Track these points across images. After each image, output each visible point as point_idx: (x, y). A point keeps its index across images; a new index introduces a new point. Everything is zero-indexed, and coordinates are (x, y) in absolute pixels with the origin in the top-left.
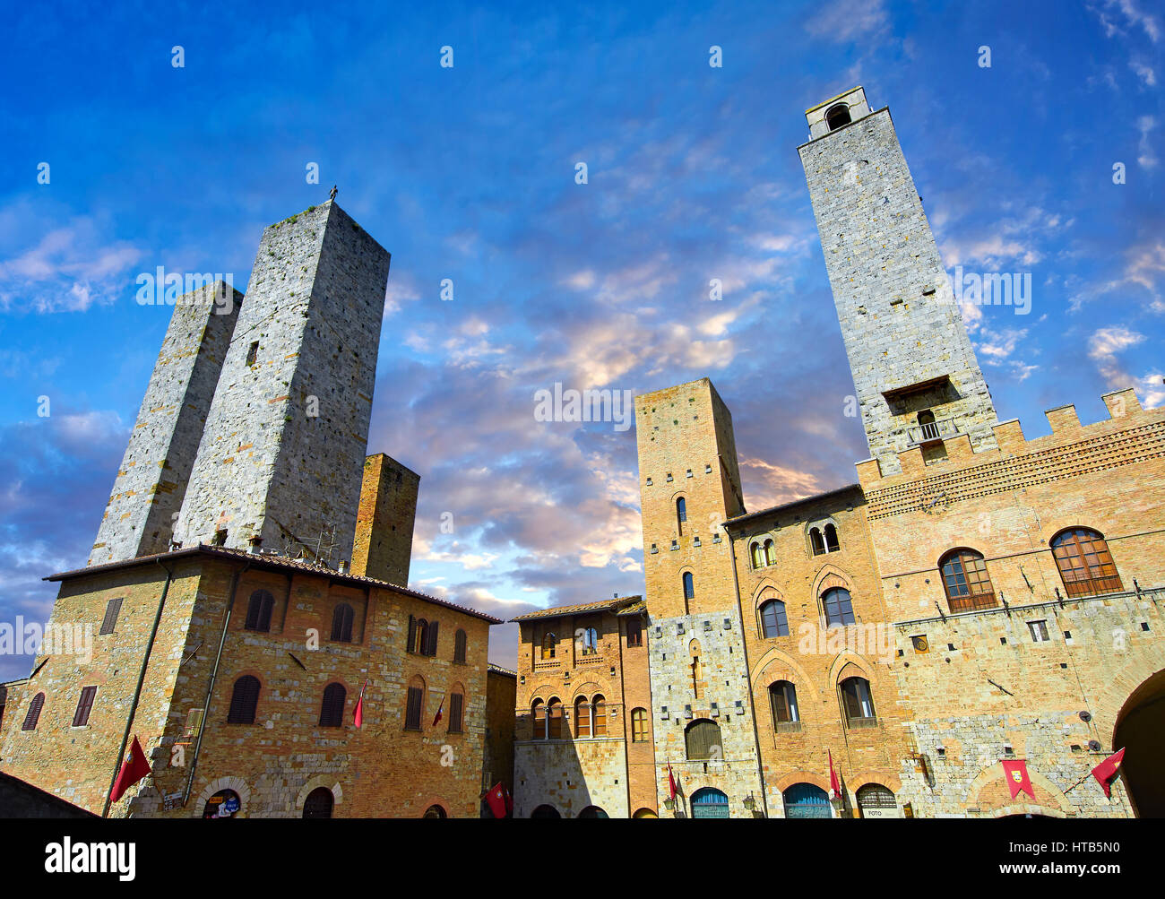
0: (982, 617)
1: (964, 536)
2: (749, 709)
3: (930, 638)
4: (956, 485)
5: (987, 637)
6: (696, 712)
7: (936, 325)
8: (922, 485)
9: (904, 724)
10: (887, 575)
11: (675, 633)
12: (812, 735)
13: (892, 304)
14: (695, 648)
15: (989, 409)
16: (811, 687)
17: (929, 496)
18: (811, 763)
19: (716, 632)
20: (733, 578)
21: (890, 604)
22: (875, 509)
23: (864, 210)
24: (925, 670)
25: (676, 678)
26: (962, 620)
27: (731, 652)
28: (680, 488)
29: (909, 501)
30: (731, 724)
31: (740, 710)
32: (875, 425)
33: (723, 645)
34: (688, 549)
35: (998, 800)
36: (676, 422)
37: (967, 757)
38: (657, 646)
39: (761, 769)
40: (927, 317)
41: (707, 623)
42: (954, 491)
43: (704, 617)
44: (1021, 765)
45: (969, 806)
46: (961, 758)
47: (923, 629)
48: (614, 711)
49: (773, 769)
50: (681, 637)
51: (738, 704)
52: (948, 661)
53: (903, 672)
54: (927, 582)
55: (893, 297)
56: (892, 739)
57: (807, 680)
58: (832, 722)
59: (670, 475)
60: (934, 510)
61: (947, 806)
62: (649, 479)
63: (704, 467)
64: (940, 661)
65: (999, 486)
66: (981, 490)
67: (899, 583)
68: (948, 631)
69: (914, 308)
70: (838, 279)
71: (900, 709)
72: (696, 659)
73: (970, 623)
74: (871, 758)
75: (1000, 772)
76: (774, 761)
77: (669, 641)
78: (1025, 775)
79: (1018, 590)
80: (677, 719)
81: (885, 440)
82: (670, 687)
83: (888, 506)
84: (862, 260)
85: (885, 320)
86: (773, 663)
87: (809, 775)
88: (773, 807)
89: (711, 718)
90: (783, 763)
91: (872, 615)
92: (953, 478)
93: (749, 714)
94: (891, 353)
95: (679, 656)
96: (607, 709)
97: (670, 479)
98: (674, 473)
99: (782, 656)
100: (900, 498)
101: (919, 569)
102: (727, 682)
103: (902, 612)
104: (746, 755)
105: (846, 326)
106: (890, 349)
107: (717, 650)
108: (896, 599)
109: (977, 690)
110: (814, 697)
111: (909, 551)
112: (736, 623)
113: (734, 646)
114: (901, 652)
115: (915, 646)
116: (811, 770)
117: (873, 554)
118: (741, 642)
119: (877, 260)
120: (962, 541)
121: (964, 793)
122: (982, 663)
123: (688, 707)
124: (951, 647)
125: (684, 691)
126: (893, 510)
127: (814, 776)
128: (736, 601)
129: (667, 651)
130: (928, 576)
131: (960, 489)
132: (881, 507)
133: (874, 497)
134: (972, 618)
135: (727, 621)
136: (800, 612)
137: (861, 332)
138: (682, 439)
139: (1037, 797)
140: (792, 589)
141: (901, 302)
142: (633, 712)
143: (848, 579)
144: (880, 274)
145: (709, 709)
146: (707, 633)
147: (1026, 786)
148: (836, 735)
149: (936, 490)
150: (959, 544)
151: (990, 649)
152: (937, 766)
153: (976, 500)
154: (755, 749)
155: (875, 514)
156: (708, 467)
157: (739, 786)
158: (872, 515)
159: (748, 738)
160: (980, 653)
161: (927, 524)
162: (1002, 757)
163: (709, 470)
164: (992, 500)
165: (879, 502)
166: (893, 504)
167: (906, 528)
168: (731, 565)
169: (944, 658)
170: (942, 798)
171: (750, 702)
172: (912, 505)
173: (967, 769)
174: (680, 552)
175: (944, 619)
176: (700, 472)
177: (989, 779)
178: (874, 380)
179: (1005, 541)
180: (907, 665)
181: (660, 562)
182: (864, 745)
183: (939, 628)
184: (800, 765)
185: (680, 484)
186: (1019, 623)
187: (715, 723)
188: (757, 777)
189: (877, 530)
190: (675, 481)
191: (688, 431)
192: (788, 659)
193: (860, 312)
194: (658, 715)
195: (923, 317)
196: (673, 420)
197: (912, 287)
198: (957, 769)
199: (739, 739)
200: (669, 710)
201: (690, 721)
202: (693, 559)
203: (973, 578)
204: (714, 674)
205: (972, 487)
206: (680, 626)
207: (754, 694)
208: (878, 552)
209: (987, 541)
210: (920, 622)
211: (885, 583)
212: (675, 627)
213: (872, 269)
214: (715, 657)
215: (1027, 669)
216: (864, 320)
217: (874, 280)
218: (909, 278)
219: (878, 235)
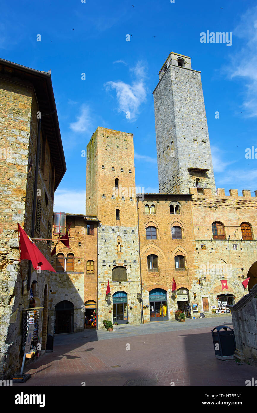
0: (222, 242)
1: (220, 218)
2: (139, 263)
3: (206, 246)
4: (220, 203)
5: (222, 247)
6: (118, 263)
8: (210, 200)
9: (195, 270)
10: (196, 225)
11: (111, 232)
12: (163, 273)
13: (193, 140)
14: (119, 239)
15: (214, 184)
16: (164, 257)
17: (211, 204)
18: (161, 282)
19: (128, 235)
20: (137, 215)
21: (195, 234)
22: (195, 204)
23: (189, 103)
24: (203, 254)
25: (110, 250)
26: (216, 242)
27: (133, 242)
28: (118, 175)
29: (205, 204)
30: (131, 268)
31: (135, 264)
32: (183, 177)
33: (131, 239)
34: (119, 200)
35: (219, 290)
36: (118, 147)
37: (212, 280)
38: (102, 236)
39: (141, 284)
40: (203, 149)
41: (125, 230)
42: (219, 204)
43: (124, 228)
44: (226, 281)
45: (211, 293)
46: (210, 280)
47: (205, 243)
48: (79, 261)
49: (146, 284)
50: (113, 234)
51: (135, 261)
52: (211, 253)
53: (197, 255)
54: (208, 229)
55: (195, 137)
56: (191, 274)
57: (163, 255)
58: (171, 269)
59: (113, 168)
60: (213, 209)
61: (204, 293)
62: (103, 166)
63: (128, 170)
64: (208, 253)
65: (231, 207)
66: (226, 206)
67: (199, 228)
68: (212, 244)
69: (199, 145)
70: (178, 122)
71: (195, 266)
72: (119, 243)
73: (218, 242)
74: (183, 280)
75: (220, 283)
76: (147, 281)
77: (108, 235)
78: (226, 284)
79: (232, 236)
80: (109, 266)
81: (186, 183)
82: (107, 253)
83: (199, 204)
84: (187, 120)
85: (191, 144)
86: (150, 248)
87: (160, 286)
88: (145, 297)
89: (123, 266)
90: (151, 282)
91: (189, 237)
92: (219, 201)
93: (138, 265)
94: (191, 156)
95: (112, 241)
96: (75, 260)
98: (115, 167)
99: (154, 246)
100: (203, 202)
101: (206, 225)
102: (131, 253)
103: (199, 237)
104: (136, 280)
105: (179, 140)
106: (191, 154)
107: (128, 241)
108: (198, 233)
109: (218, 261)
110: (165, 260)
111: (204, 219)
112: (136, 232)
113: (135, 240)
114: (197, 249)
115: (202, 248)
116: (161, 284)
117: (192, 218)
118: (138, 239)
119: (191, 122)
120: (219, 220)
121: (210, 289)
122: (220, 254)
123: (114, 261)
124: (212, 249)
125: (113, 255)
126: (200, 205)
127: (162, 286)
128: (137, 224)
129: (107, 239)
130: (208, 228)
131: (220, 205)
132: (197, 204)
133: (195, 200)
134: (219, 241)
135: (133, 231)
136: (164, 232)
137: (183, 144)
138: (120, 155)
139: (228, 290)
140: (161, 224)
141: (196, 141)
142: (88, 262)
143: (182, 224)
144: (191, 128)
145: (123, 262)
146: (125, 234)
147: (226, 287)
148: (172, 273)
149: (214, 203)
150: (218, 220)
151: (223, 250)
152: (204, 282)
153: (224, 209)
154: (140, 278)
155: (194, 205)
156: (130, 170)
157: (133, 290)
158: (193, 205)
159: (137, 274)
160: (220, 251)
161: (210, 212)
162: (221, 279)
163: (130, 172)
164: (228, 210)
165: (196, 202)
166: (200, 204)
167: (204, 212)
168: (136, 210)
169: (210, 252)
170: (203, 291)
171: (139, 261)
172: (206, 206)
173: (211, 283)
174: (116, 201)
175: (212, 241)
176: (126, 171)
177: (217, 285)
178: (185, 162)
179: (230, 222)
180: (198, 253)
181: (106, 202)
182: (180, 276)
183: (210, 243)
184: (157, 283)
185: (117, 173)
186: (231, 244)
187: (125, 268)
188: (140, 287)
189: (194, 211)
190: (115, 171)
191: (123, 152)
192: (157, 248)
193: (183, 137)
194: (100, 264)
195: (201, 149)
196: (117, 145)
197: (200, 137)
198: (209, 283)
199: (134, 274)
200: (106, 262)
201: (115, 266)
202: (121, 204)
203: (219, 231)
204: (126, 250)
205: (223, 205)
206: (113, 230)
207: (141, 259)
208: (194, 217)
209: (226, 221)
210: (204, 241)
211: (195, 228)
212: (111, 230)
213: (189, 125)
214: (127, 244)
215: (231, 257)
216: (185, 141)
217: (189, 129)
218: (199, 134)
219: (192, 114)
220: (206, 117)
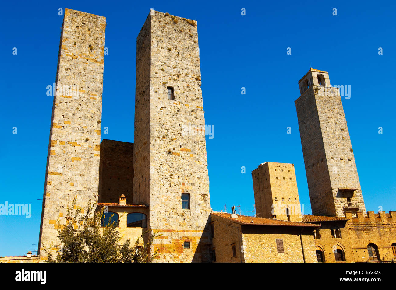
7: (351, 171)
8: (363, 223)
10: (354, 248)
13: (340, 159)
15: (363, 202)
17: (365, 227)
22: (351, 227)
29: (360, 227)
42: (371, 227)
54: (365, 252)
55: (341, 156)
60: (366, 231)
63: (294, 199)
66: (377, 229)
67: (357, 251)
69: (346, 163)
70: (326, 143)
79: (385, 257)
81: (339, 203)
84: (333, 139)
85: (339, 164)
91: (350, 259)
92: (371, 224)
94: (340, 176)
97: (283, 200)
98: (284, 198)
105: (328, 161)
106: (340, 174)
108: (356, 255)
117: (350, 241)
119: (337, 142)
120: (373, 242)
126: (355, 229)
130: (365, 250)
132: (353, 228)
136: (328, 255)
140: (326, 248)
141: (343, 160)
143: (343, 247)
149: (367, 226)
156: (296, 199)
158: (350, 229)
161: (365, 235)
166: (356, 227)
172: (361, 229)
178: (336, 182)
189: (351, 234)
190: (285, 202)
191: (288, 183)
193: (332, 158)
195: (348, 167)
196: (284, 177)
197: (345, 156)
203: (373, 252)
205: (375, 227)
209: (378, 243)
211: (353, 250)
213: (335, 144)
216: (333, 161)
217: (336, 148)
218: (345, 152)
219: (337, 133)
220: (348, 134)
